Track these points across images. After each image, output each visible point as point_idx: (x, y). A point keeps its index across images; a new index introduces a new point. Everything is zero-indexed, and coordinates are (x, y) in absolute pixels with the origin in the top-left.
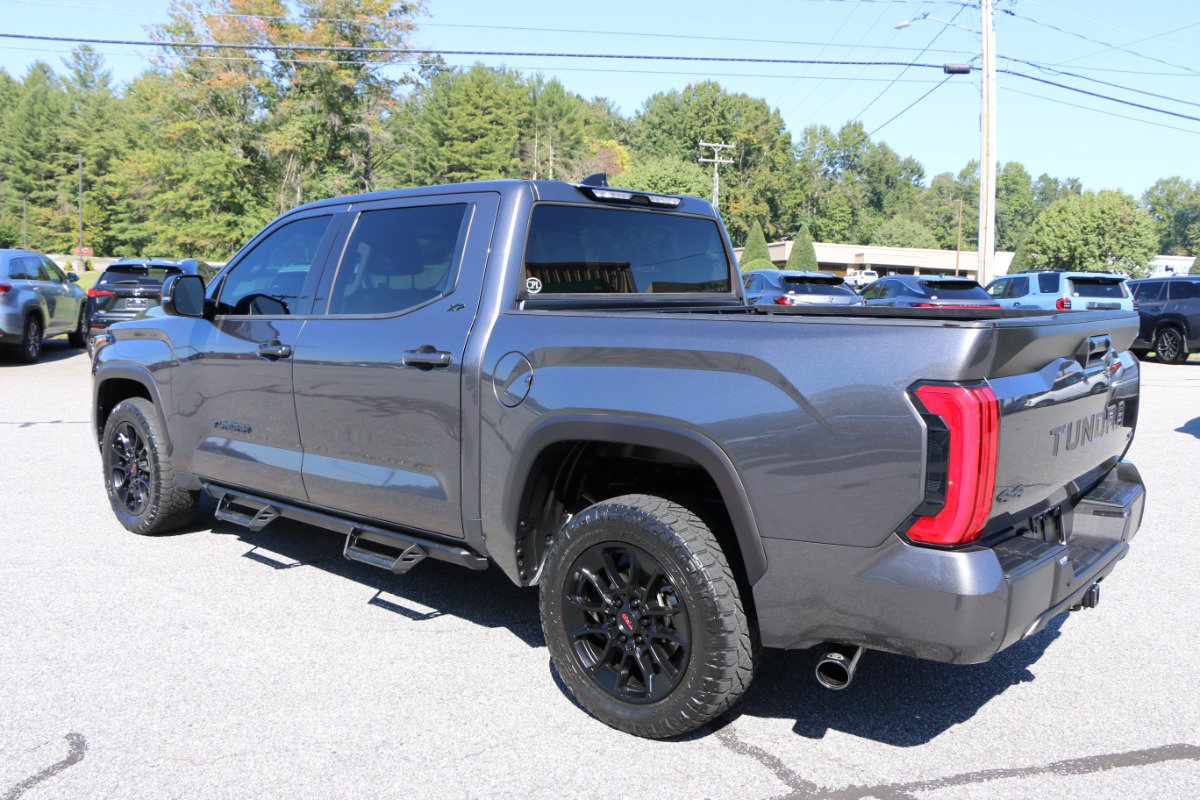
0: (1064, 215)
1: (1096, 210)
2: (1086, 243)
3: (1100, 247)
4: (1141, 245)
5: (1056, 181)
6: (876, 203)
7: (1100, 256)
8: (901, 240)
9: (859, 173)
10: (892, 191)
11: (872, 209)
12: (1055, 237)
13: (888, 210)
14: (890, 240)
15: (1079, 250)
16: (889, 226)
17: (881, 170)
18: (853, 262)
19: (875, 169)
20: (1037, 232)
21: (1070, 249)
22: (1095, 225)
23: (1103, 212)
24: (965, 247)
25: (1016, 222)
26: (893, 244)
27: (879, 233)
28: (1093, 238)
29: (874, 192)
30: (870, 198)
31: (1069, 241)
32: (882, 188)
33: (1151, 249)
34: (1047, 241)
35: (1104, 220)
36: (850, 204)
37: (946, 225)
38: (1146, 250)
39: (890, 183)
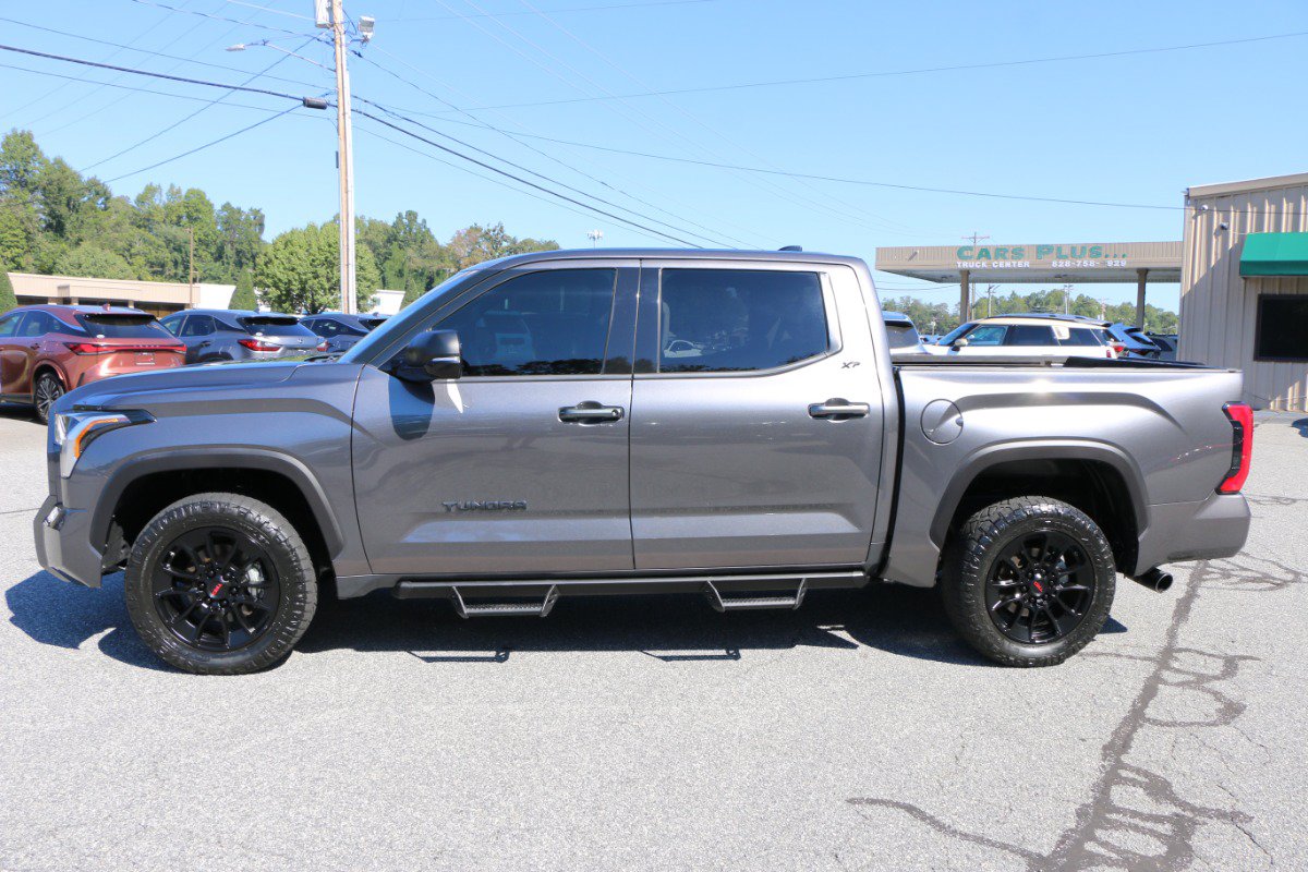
0: (290, 248)
1: (323, 243)
2: (316, 276)
3: (329, 280)
4: (365, 279)
5: (239, 211)
6: (57, 227)
7: (330, 290)
8: (92, 270)
9: (32, 191)
10: (74, 214)
11: (51, 233)
12: (285, 269)
13: (73, 238)
14: (79, 270)
15: (310, 283)
16: (75, 254)
17: (60, 189)
18: (56, 295)
19: (53, 188)
20: (266, 264)
21: (301, 282)
22: (323, 258)
23: (330, 246)
24: (150, 277)
25: (200, 252)
26: (84, 275)
27: (64, 262)
28: (322, 271)
29: (52, 214)
30: (45, 221)
31: (299, 274)
32: (63, 210)
33: (373, 283)
34: (278, 274)
35: (332, 254)
36: (23, 227)
37: (126, 253)
38: (369, 283)
39: (72, 206)
